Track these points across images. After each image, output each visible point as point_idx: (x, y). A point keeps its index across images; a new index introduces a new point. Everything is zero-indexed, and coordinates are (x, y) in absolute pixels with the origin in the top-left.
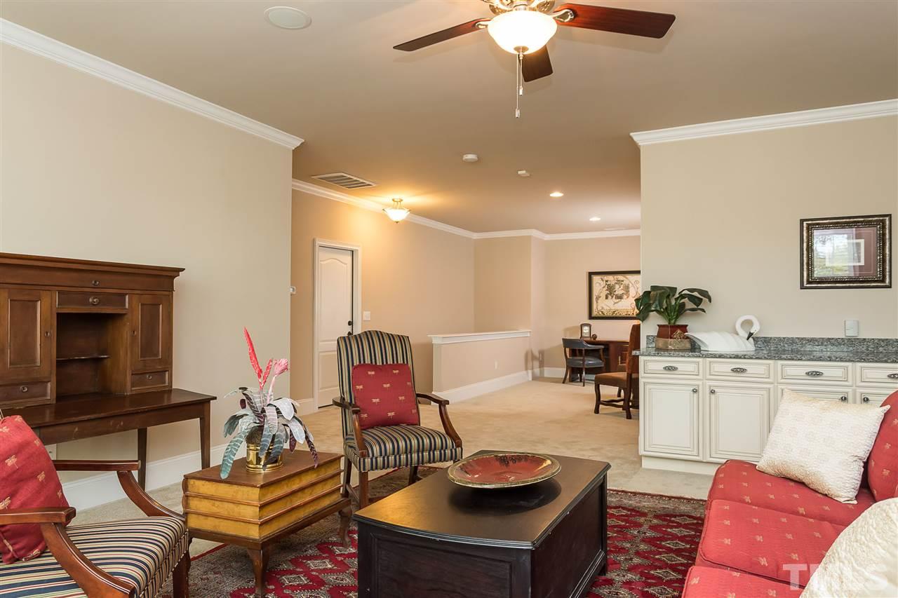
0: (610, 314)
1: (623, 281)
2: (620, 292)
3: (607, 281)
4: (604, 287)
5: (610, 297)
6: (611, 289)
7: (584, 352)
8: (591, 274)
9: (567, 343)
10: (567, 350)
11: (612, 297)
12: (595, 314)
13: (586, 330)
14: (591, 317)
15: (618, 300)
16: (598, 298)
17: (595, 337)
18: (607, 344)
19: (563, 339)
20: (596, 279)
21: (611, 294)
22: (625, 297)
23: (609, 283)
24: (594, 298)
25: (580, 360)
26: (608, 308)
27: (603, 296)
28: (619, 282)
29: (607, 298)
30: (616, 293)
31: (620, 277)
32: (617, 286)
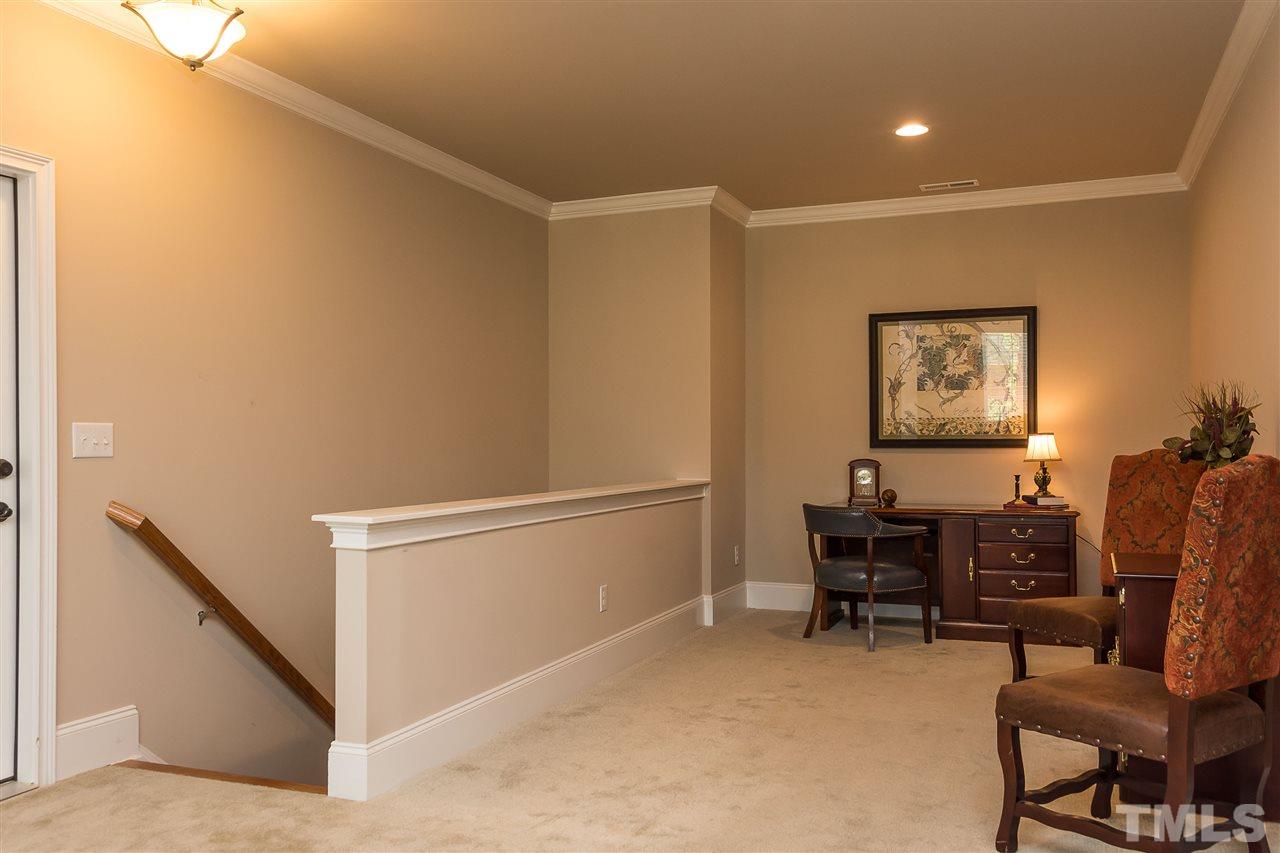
0: (930, 432)
1: (967, 338)
2: (962, 370)
3: (921, 339)
4: (912, 357)
5: (930, 384)
6: (933, 363)
7: (870, 545)
8: (876, 321)
9: (814, 516)
10: (817, 537)
11: (937, 384)
12: (887, 431)
13: (865, 477)
14: (876, 442)
15: (952, 393)
16: (896, 386)
17: (891, 498)
18: (932, 522)
19: (804, 506)
20: (890, 333)
21: (931, 376)
22: (974, 382)
23: (927, 343)
24: (886, 385)
25: (859, 570)
26: (925, 415)
27: (910, 379)
28: (957, 341)
29: (921, 387)
30: (950, 371)
31: (961, 328)
32: (951, 353)
